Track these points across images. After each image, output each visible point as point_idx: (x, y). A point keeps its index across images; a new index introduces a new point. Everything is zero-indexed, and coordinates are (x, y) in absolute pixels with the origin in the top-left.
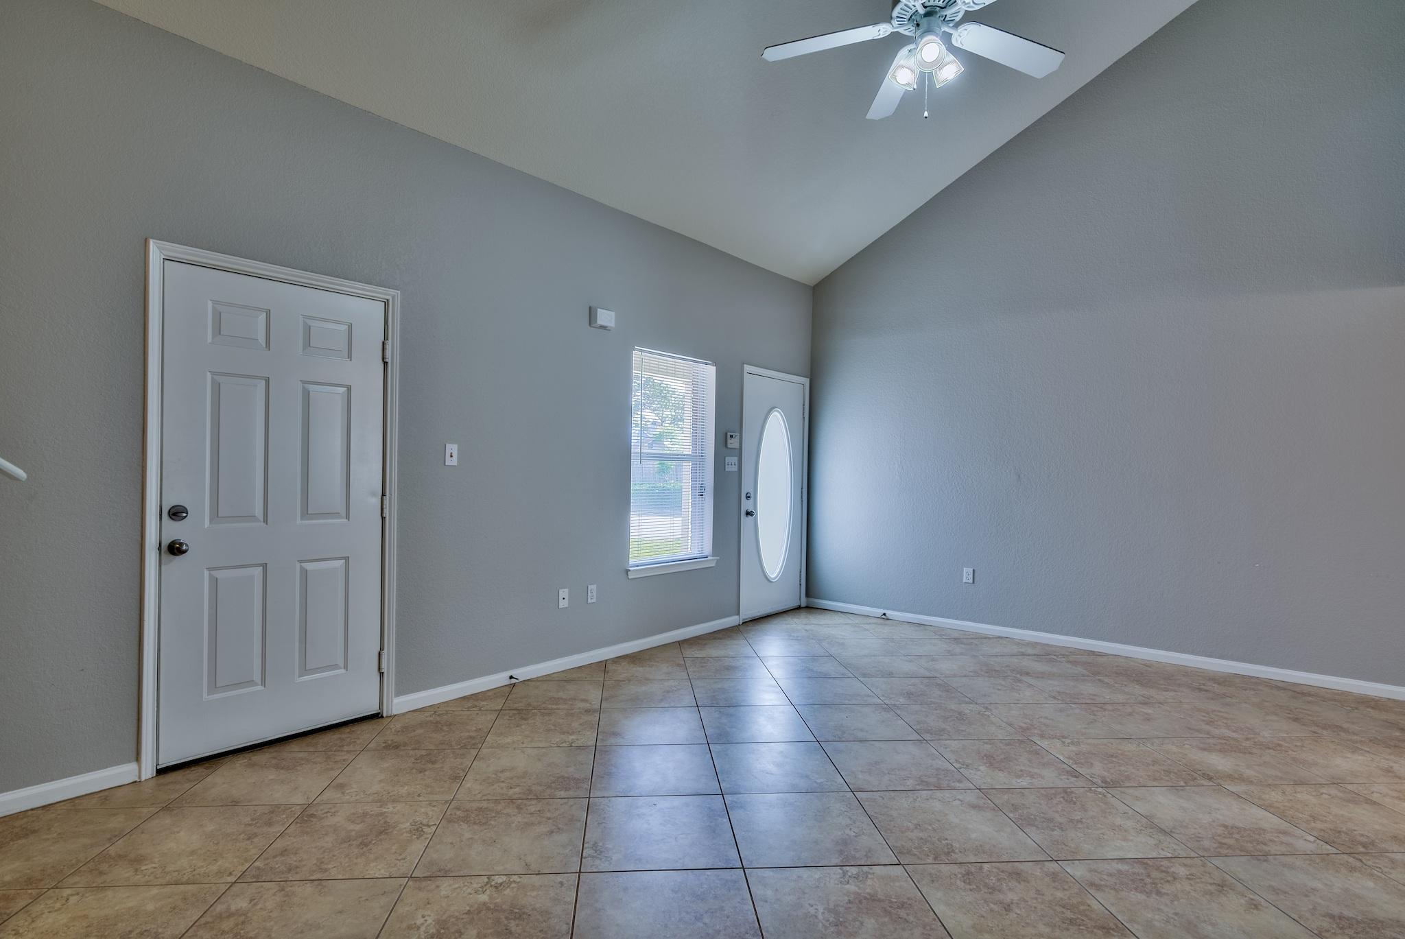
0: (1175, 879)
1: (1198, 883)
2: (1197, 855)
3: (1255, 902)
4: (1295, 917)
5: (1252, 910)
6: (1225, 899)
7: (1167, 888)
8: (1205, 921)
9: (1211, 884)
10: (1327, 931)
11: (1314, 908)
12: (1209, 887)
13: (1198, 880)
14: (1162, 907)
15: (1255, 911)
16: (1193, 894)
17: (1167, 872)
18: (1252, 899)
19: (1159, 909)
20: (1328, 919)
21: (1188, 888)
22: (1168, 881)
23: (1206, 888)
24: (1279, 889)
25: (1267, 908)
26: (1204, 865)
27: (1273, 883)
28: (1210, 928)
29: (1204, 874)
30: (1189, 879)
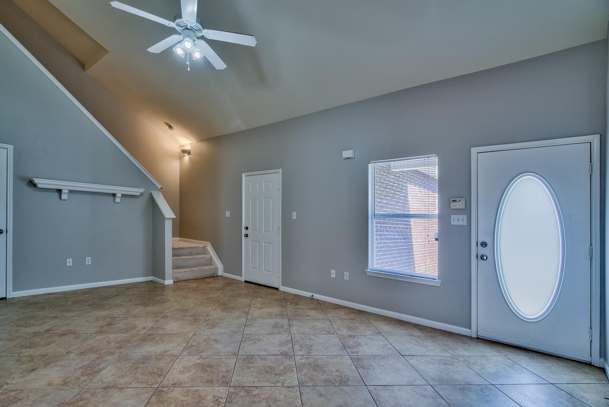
0: (82, 375)
1: (74, 379)
2: (85, 388)
3: (50, 385)
4: (33, 390)
5: (49, 382)
6: (61, 380)
7: (81, 370)
8: (61, 370)
9: (69, 381)
10: (20, 393)
11: (28, 398)
12: (69, 380)
13: (75, 379)
14: (76, 365)
15: (48, 383)
16: (72, 374)
17: (87, 375)
18: (52, 386)
19: (76, 364)
20: (21, 398)
21: (75, 375)
22: (83, 372)
23: (70, 379)
24: (45, 396)
25: (45, 387)
26: (79, 386)
27: (49, 397)
28: (57, 369)
29: (76, 383)
30: (78, 378)
